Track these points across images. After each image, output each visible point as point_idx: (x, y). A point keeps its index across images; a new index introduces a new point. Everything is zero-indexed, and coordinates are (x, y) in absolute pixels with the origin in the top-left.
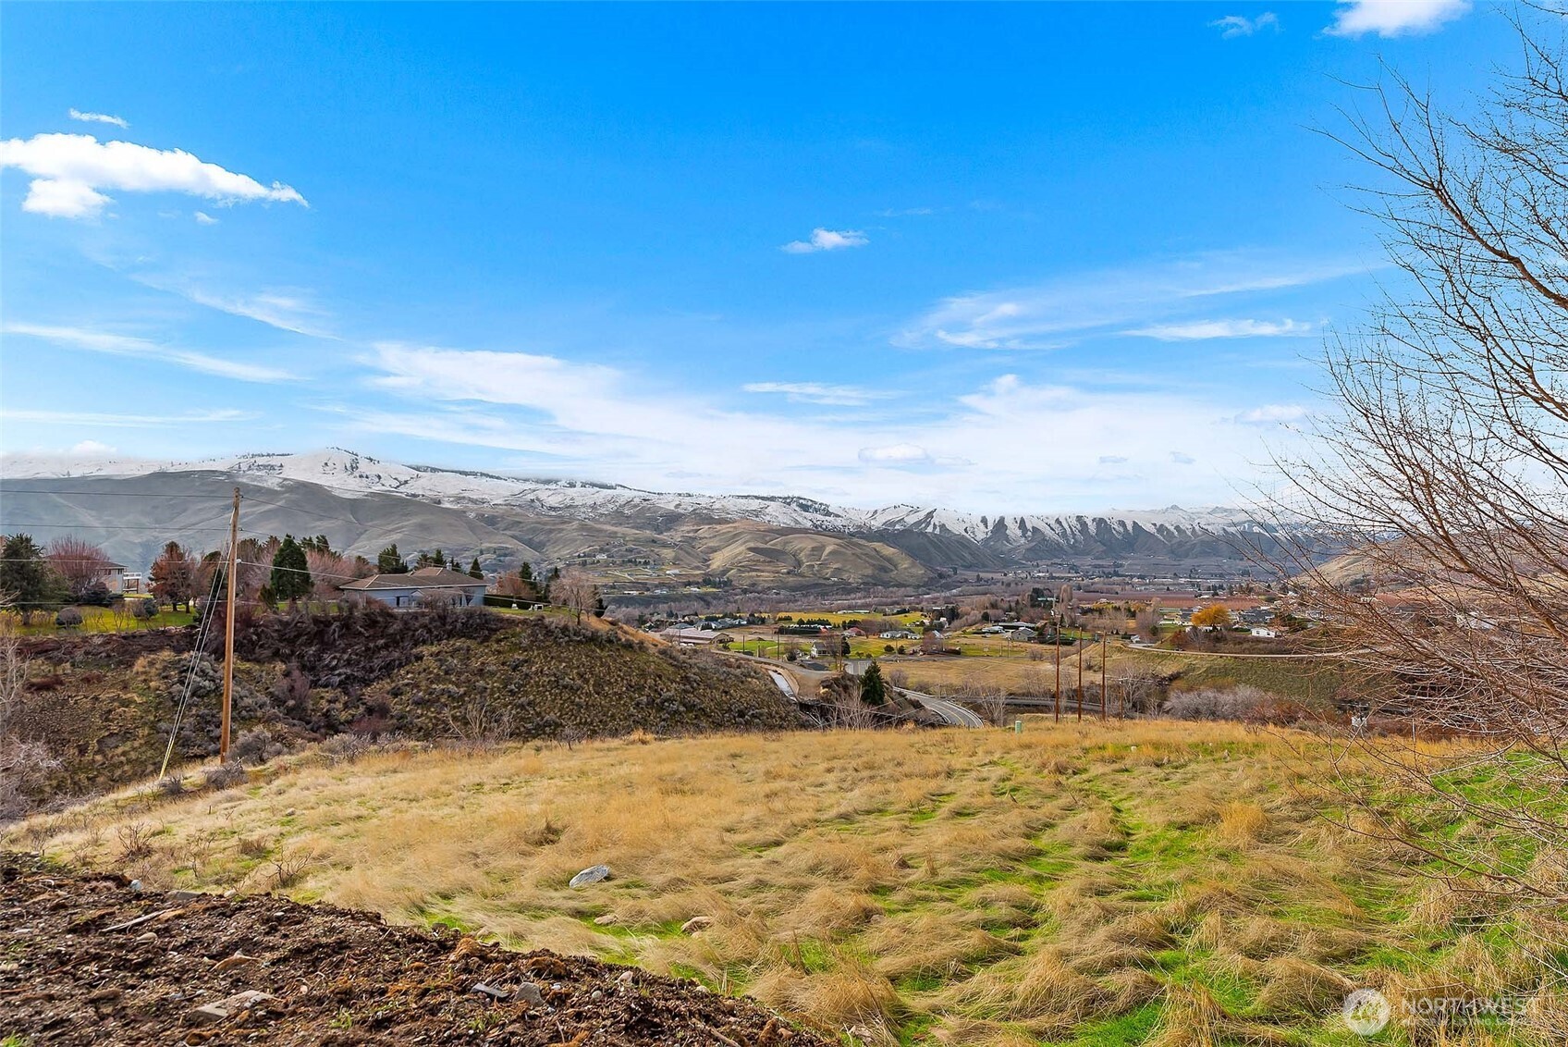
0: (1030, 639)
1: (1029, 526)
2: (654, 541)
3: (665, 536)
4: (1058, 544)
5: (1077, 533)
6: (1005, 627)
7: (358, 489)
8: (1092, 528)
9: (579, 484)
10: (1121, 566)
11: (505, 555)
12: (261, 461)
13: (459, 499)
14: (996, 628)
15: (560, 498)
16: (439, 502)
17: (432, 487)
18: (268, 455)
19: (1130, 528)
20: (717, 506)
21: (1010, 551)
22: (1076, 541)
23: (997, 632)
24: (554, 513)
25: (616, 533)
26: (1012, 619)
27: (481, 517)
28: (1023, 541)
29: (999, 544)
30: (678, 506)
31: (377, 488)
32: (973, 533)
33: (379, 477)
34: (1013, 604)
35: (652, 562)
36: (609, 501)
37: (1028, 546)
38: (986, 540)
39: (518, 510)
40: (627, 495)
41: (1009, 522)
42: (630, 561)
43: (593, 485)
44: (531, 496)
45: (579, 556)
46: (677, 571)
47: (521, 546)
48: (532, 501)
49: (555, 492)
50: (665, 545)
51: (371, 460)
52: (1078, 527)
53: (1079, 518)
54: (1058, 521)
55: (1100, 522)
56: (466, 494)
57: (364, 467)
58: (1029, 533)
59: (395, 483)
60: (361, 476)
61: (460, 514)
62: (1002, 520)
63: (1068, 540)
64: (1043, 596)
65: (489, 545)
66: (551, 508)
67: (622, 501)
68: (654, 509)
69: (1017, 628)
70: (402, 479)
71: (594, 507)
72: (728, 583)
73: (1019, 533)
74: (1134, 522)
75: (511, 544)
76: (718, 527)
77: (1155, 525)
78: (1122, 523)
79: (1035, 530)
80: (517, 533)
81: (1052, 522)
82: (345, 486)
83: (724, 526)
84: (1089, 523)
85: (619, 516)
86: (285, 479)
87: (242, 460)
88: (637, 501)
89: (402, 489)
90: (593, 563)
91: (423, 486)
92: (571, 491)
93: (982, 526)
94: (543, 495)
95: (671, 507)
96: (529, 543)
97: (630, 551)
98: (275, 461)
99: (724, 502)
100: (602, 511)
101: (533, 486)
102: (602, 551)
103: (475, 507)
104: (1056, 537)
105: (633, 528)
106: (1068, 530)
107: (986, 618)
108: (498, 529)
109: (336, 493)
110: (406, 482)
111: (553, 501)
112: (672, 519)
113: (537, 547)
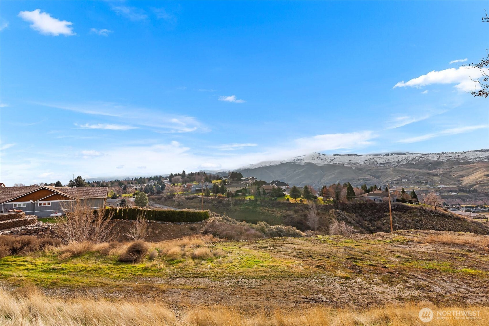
2: (429, 174)
3: (434, 171)
7: (321, 163)
9: (390, 154)
11: (367, 181)
12: (299, 158)
13: (349, 163)
15: (383, 160)
16: (343, 165)
17: (340, 160)
18: (300, 156)
20: (462, 156)
24: (382, 166)
25: (409, 171)
27: (357, 168)
30: (438, 159)
31: (326, 162)
33: (326, 159)
35: (429, 182)
36: (404, 159)
39: (369, 165)
40: (413, 156)
42: (418, 182)
43: (396, 154)
44: (373, 160)
45: (395, 180)
46: (443, 186)
47: (372, 177)
48: (374, 162)
49: (381, 158)
50: (435, 175)
51: (323, 154)
56: (351, 162)
57: (322, 156)
59: (330, 160)
60: (321, 159)
61: (351, 168)
65: (361, 177)
66: (381, 164)
67: (410, 159)
68: (427, 161)
70: (332, 159)
71: (398, 162)
72: (475, 191)
75: (368, 177)
76: (464, 166)
80: (370, 173)
82: (319, 163)
83: (469, 165)
85: (409, 164)
86: (305, 162)
87: (295, 158)
88: (417, 158)
89: (332, 162)
90: (402, 183)
91: (338, 161)
92: (387, 157)
94: (377, 160)
95: (435, 159)
96: (375, 176)
97: (418, 178)
98: (302, 158)
99: (466, 155)
100: (402, 163)
101: (373, 157)
102: (405, 178)
103: (355, 165)
105: (417, 169)
108: (363, 172)
109: (317, 165)
110: (333, 160)
111: (381, 161)
112: (437, 164)
113: (378, 177)
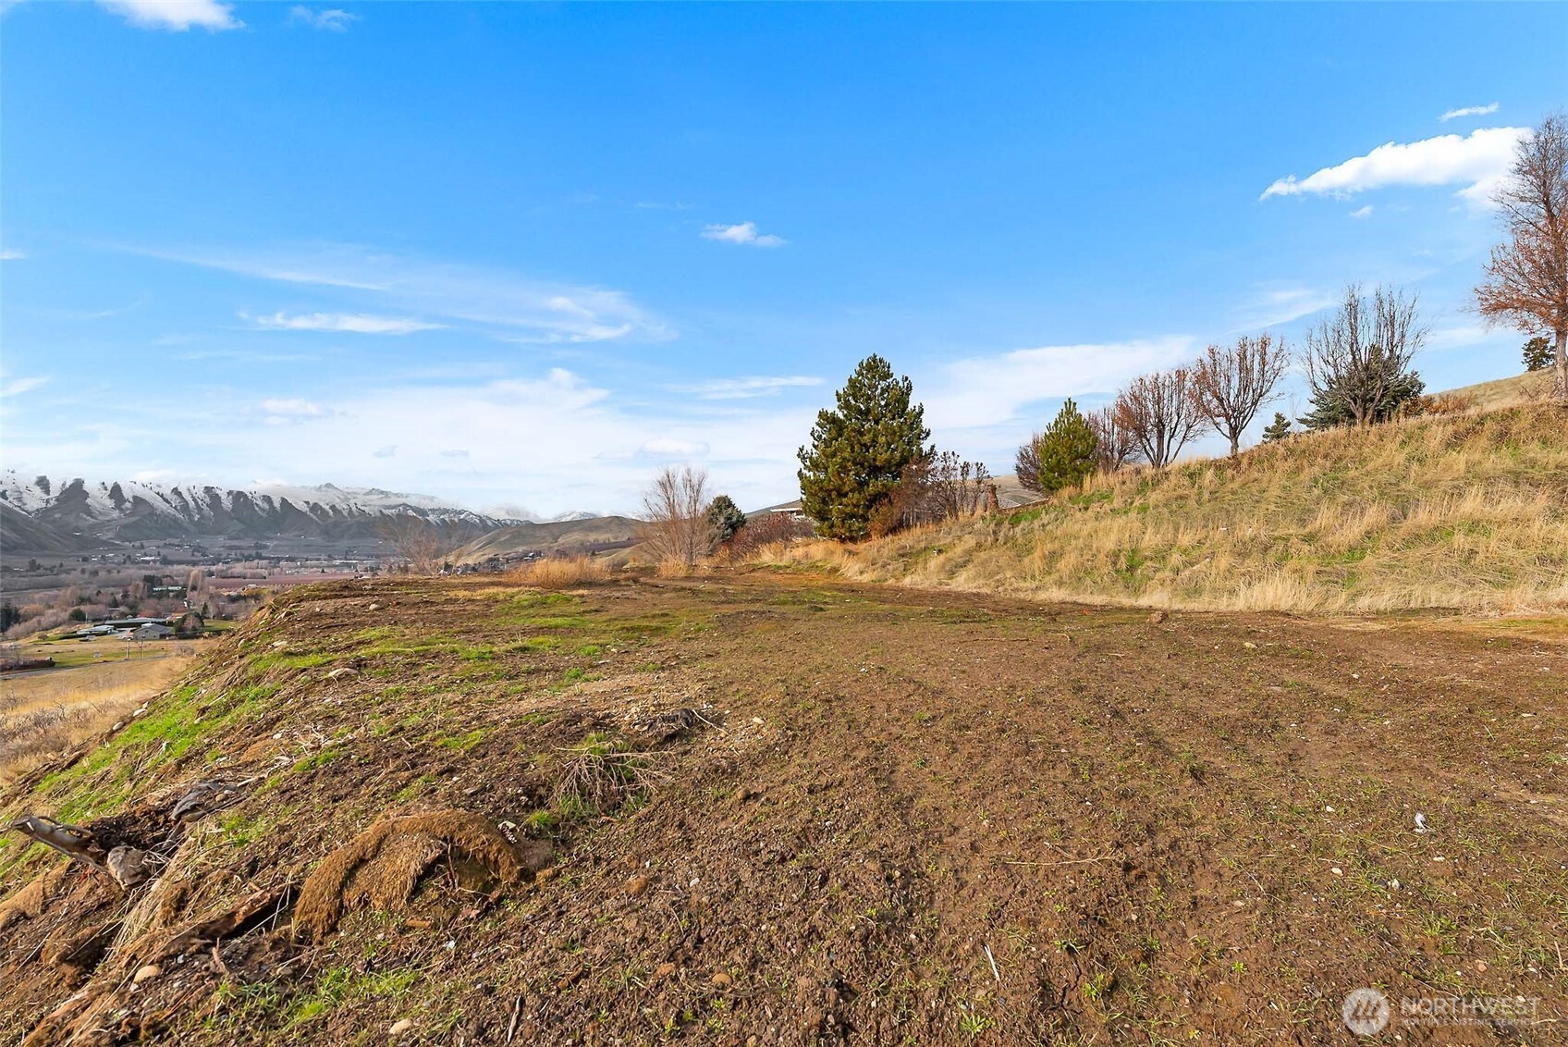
0: (163, 637)
1: (127, 494)
4: (175, 520)
5: (205, 507)
6: (117, 626)
8: (227, 503)
10: (265, 547)
14: (104, 628)
19: (277, 504)
21: (92, 527)
22: (202, 517)
23: (105, 633)
26: (124, 615)
28: (116, 514)
29: (71, 519)
32: (19, 499)
34: (119, 597)
37: (125, 522)
38: (44, 513)
41: (91, 486)
52: (207, 500)
53: (208, 490)
54: (175, 491)
55: (238, 496)
58: (128, 505)
62: (78, 484)
63: (190, 516)
64: (161, 585)
69: (139, 625)
73: (110, 503)
74: (283, 499)
77: (307, 503)
78: (267, 499)
79: (138, 500)
81: (167, 492)
84: (223, 496)
93: (38, 491)
104: (172, 511)
106: (192, 504)
107: (79, 617)
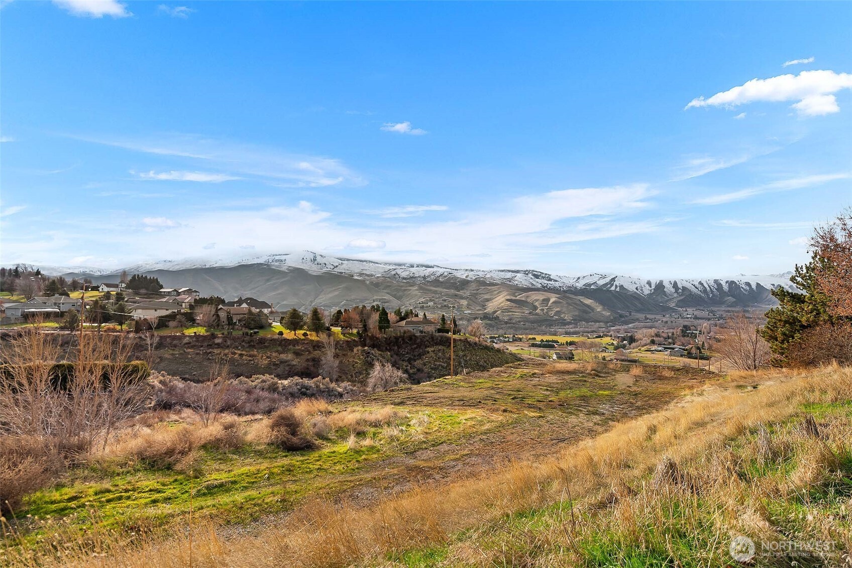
0: (682, 356)
1: (680, 286)
2: (456, 296)
3: (461, 293)
4: (701, 297)
5: (715, 290)
6: (665, 348)
7: (317, 270)
8: (726, 287)
9: (415, 266)
10: (748, 311)
11: (385, 303)
12: (277, 258)
13: (361, 274)
14: (660, 348)
15: (407, 273)
16: (353, 276)
17: (349, 269)
18: (279, 255)
19: (754, 287)
20: (488, 276)
21: (667, 301)
22: (714, 295)
23: (660, 351)
24: (405, 281)
25: (436, 291)
26: (670, 343)
27: (372, 283)
28: (675, 295)
29: (659, 298)
30: (467, 277)
31: (325, 270)
32: (642, 290)
33: (325, 264)
34: (670, 334)
35: (456, 307)
36: (432, 274)
37: (679, 299)
38: (650, 295)
39: (389, 280)
40: (441, 271)
41: (666, 284)
42: (445, 306)
43: (422, 266)
44: (393, 273)
45: (420, 303)
46: (470, 312)
47: (391, 298)
48: (395, 275)
49: (405, 270)
50: (462, 298)
51: (322, 256)
52: (716, 286)
53: (716, 281)
54: (700, 283)
55: (731, 283)
56: (364, 272)
57: (319, 259)
58: (680, 291)
59: (332, 267)
60: (318, 264)
61: (363, 282)
62: (661, 282)
63: (708, 295)
64: (690, 330)
65: (376, 297)
66: (404, 278)
67: (438, 274)
68: (456, 278)
69: (673, 349)
70: (335, 265)
71: (424, 277)
72: (497, 318)
73: (673, 290)
74: (758, 284)
75: (387, 297)
76: (489, 288)
77: (773, 285)
78: (748, 284)
79: (684, 288)
80: (389, 291)
81: (697, 284)
82: (314, 270)
83: (493, 287)
84: (723, 283)
85: (436, 282)
86: (289, 267)
87: (269, 258)
88: (446, 274)
89: (335, 269)
90: (427, 307)
91: (344, 268)
92: (412, 269)
93: (647, 286)
94: (399, 272)
95: (464, 277)
96: (394, 296)
97: (445, 300)
98: (283, 258)
99: (492, 274)
100: (428, 279)
101: (394, 267)
102: (431, 300)
103: (369, 278)
104: (699, 293)
105: (444, 288)
106: (708, 289)
107: (653, 342)
108: (379, 289)
109: (310, 272)
110: (337, 266)
111: (404, 274)
112: (465, 283)
113: (399, 298)
